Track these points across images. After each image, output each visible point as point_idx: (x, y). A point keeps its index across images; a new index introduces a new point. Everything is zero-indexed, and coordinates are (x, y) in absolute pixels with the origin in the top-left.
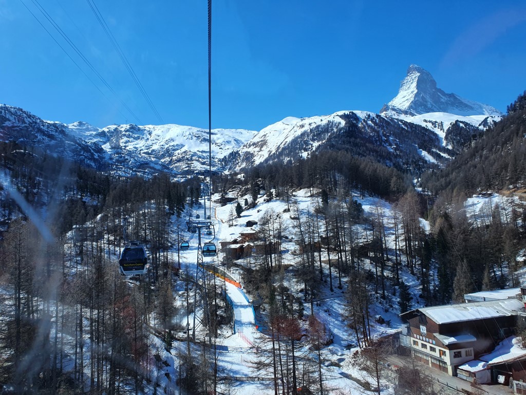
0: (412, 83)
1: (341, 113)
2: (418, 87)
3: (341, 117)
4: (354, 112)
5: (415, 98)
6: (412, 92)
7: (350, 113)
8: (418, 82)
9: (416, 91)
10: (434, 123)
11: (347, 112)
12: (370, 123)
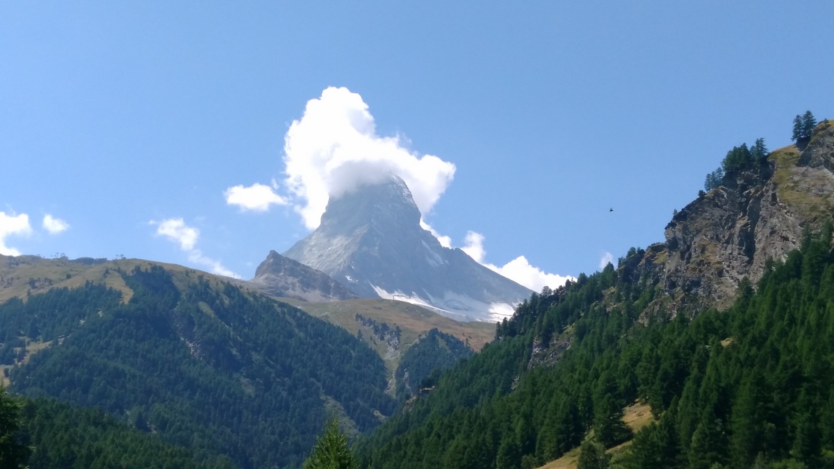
12: (204, 307)
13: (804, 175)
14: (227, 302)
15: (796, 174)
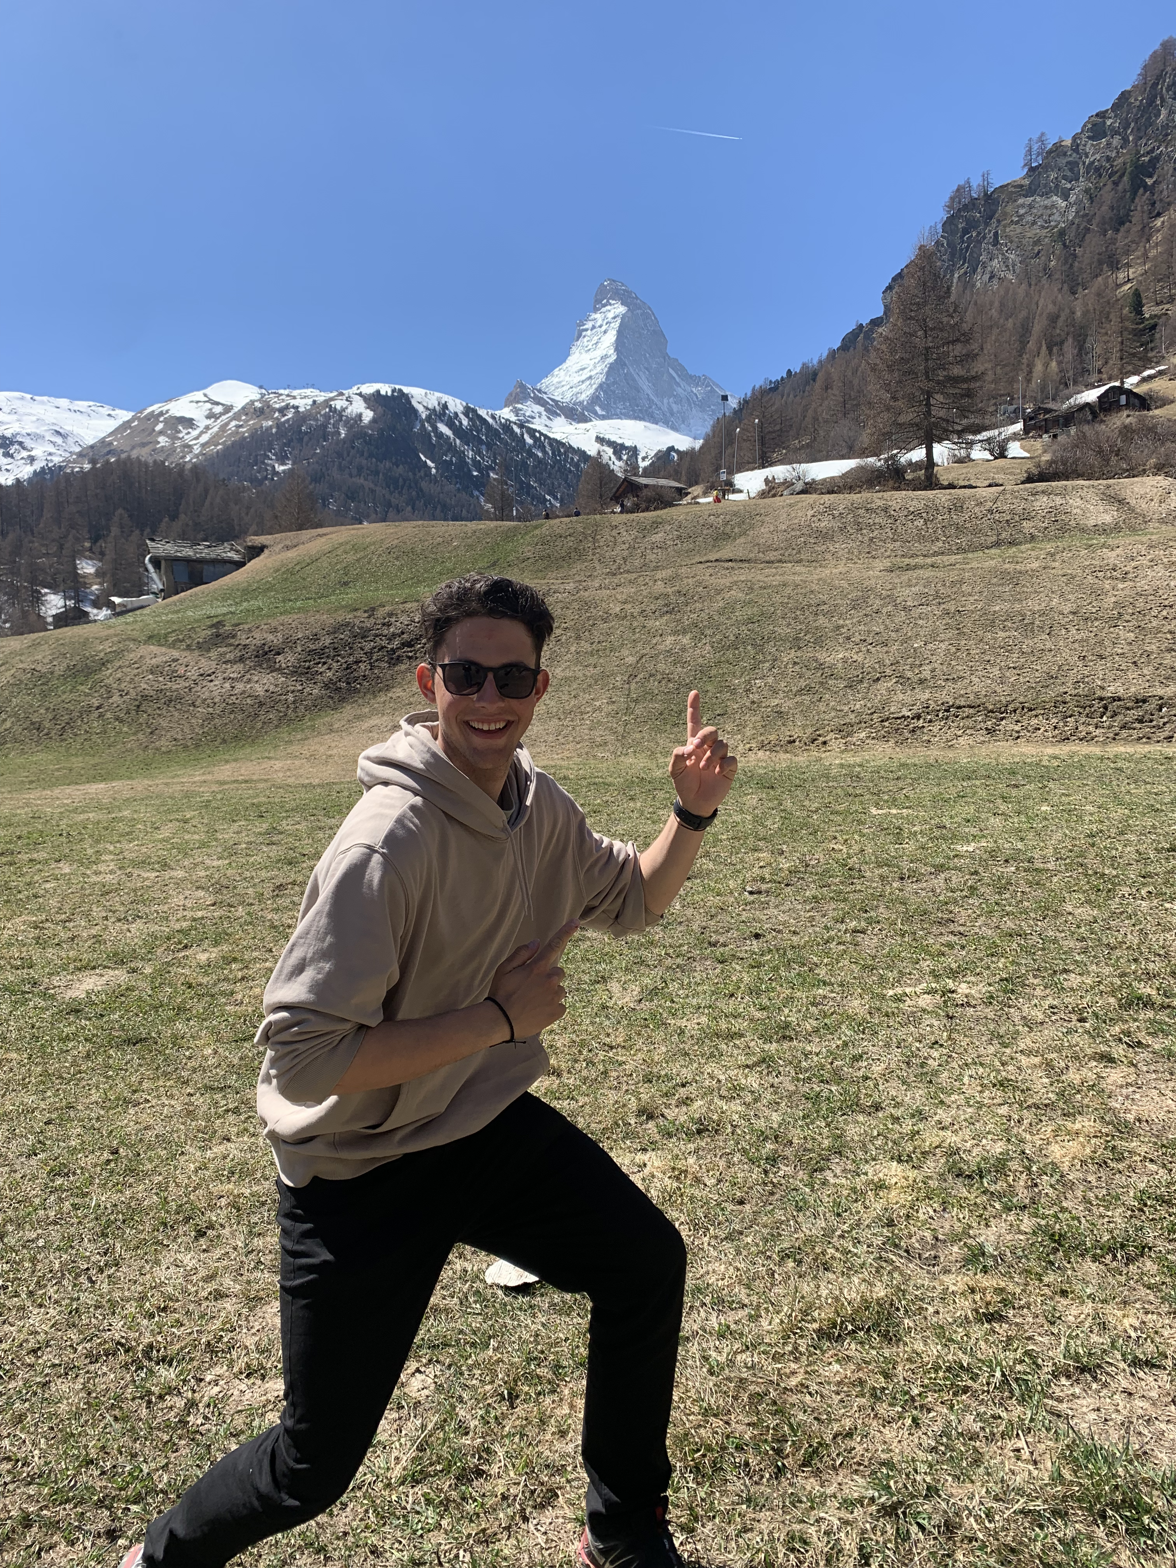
0: (605, 332)
1: (369, 389)
2: (619, 345)
3: (366, 398)
4: (406, 390)
5: (608, 374)
6: (604, 358)
7: (394, 391)
8: (620, 333)
9: (614, 357)
10: (621, 450)
11: (385, 389)
12: (443, 428)
13: (1031, 207)
14: (465, 422)
15: (1022, 206)
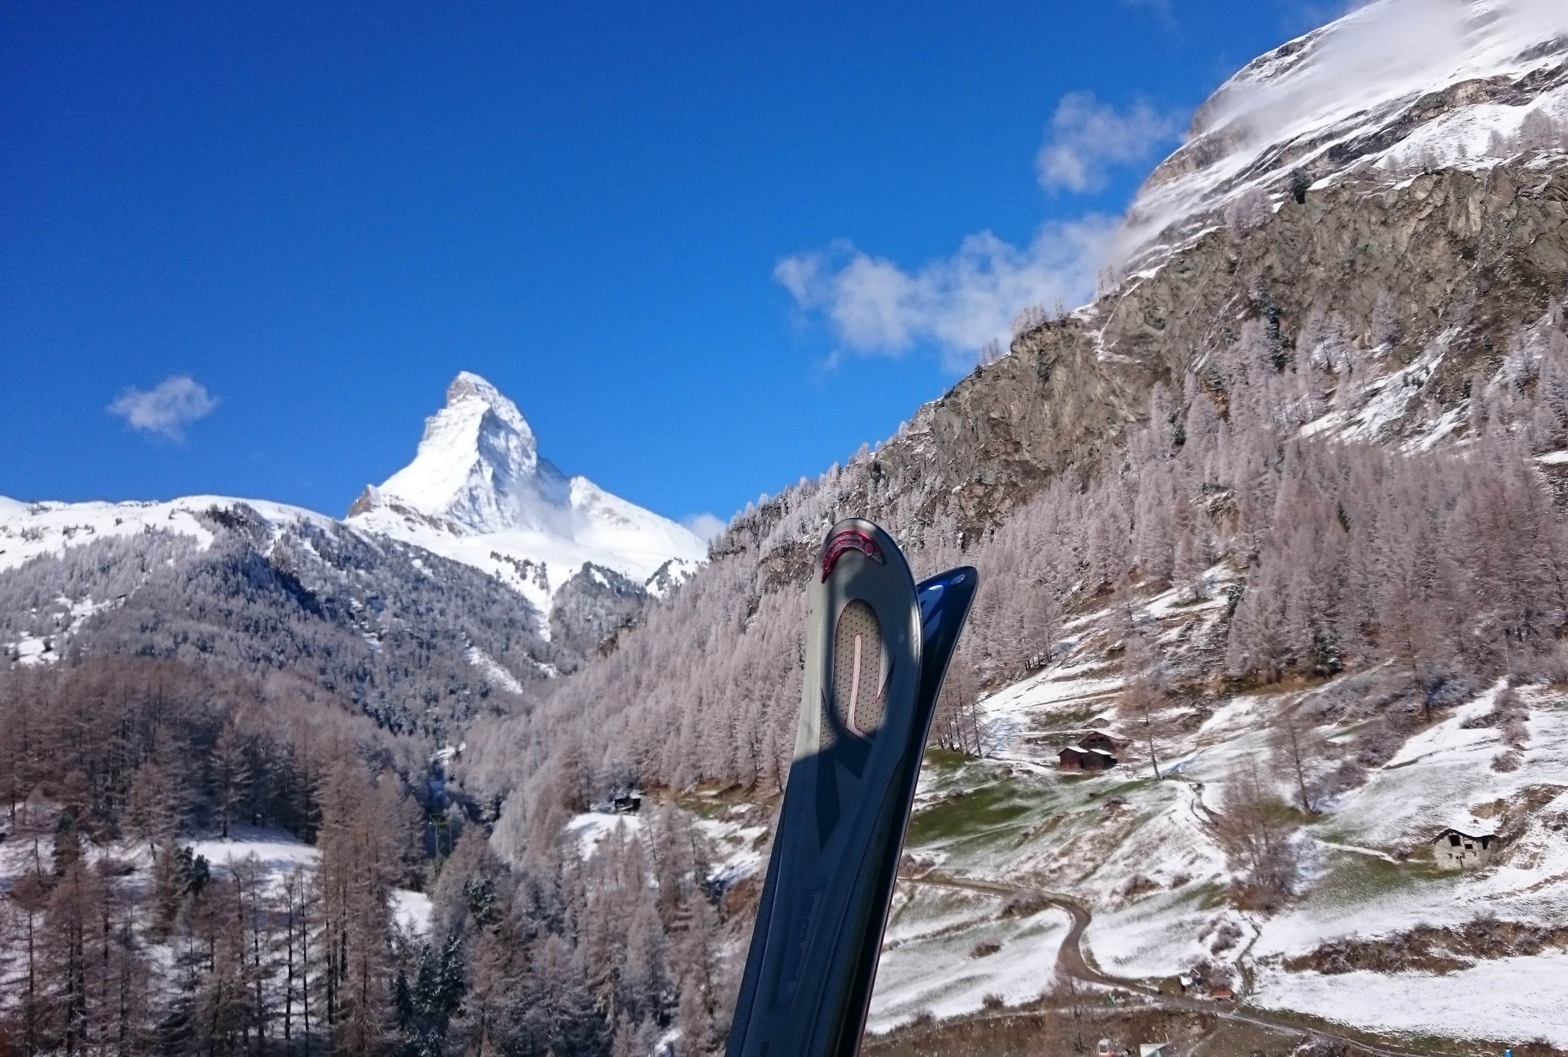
0: (462, 430)
1: (202, 503)
2: (482, 443)
3: (199, 516)
4: (253, 504)
5: (469, 477)
6: (462, 459)
7: (235, 507)
8: (482, 429)
9: (476, 455)
10: (522, 567)
11: (224, 503)
